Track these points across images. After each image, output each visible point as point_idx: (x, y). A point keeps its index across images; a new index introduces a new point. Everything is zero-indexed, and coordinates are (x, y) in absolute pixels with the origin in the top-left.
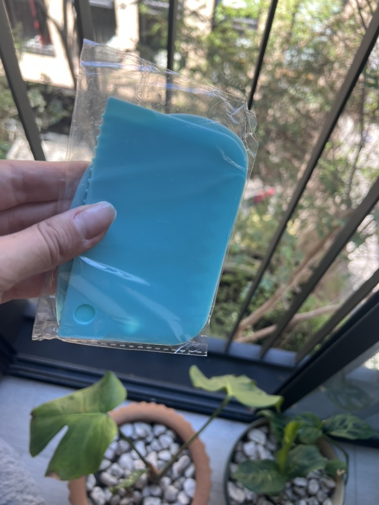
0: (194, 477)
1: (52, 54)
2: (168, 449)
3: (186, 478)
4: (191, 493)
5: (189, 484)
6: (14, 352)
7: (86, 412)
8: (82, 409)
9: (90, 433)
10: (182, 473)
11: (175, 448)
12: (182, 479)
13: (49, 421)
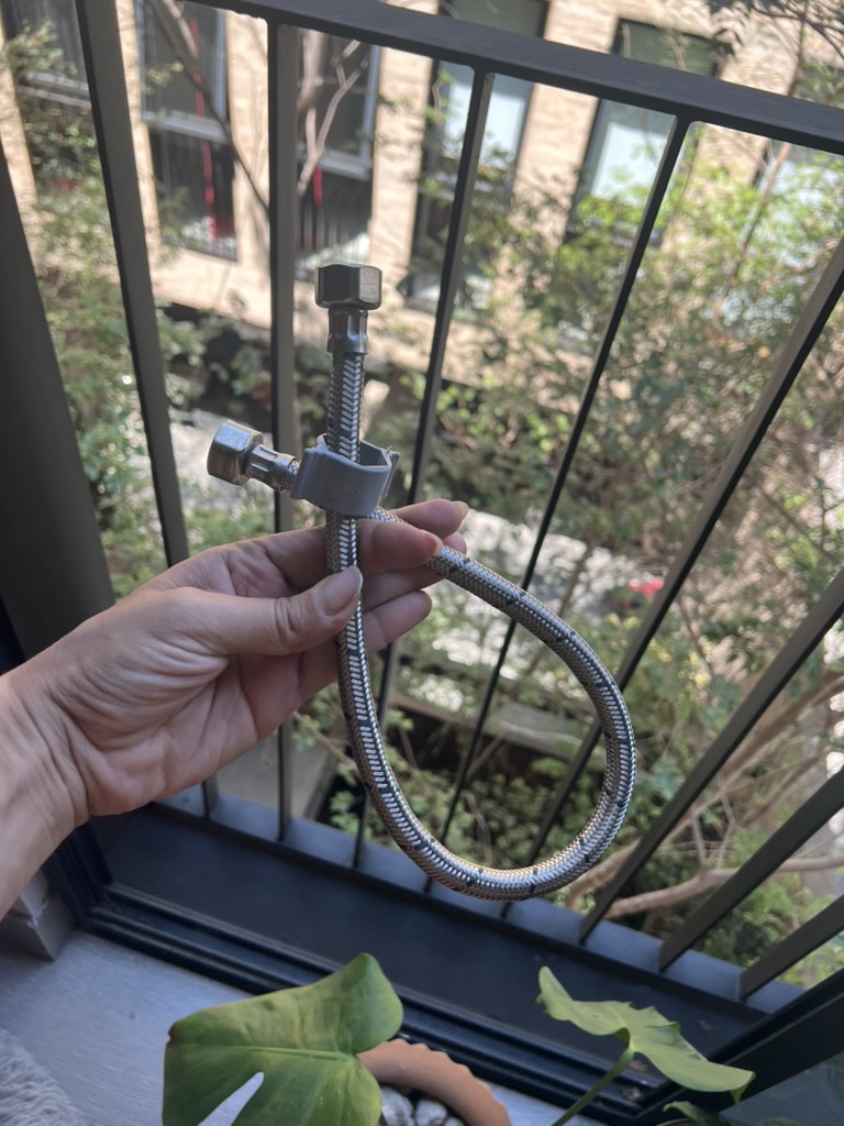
1: (232, 257)
6: (107, 878)
7: (306, 1045)
8: (297, 1038)
9: (316, 1097)
13: (216, 1055)
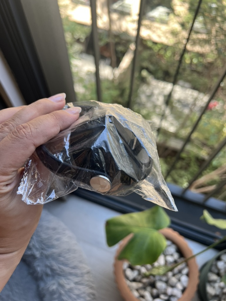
0: (188, 275)
2: (172, 255)
3: (182, 275)
4: (185, 284)
5: (184, 279)
10: (180, 272)
11: (176, 256)
12: (179, 275)
